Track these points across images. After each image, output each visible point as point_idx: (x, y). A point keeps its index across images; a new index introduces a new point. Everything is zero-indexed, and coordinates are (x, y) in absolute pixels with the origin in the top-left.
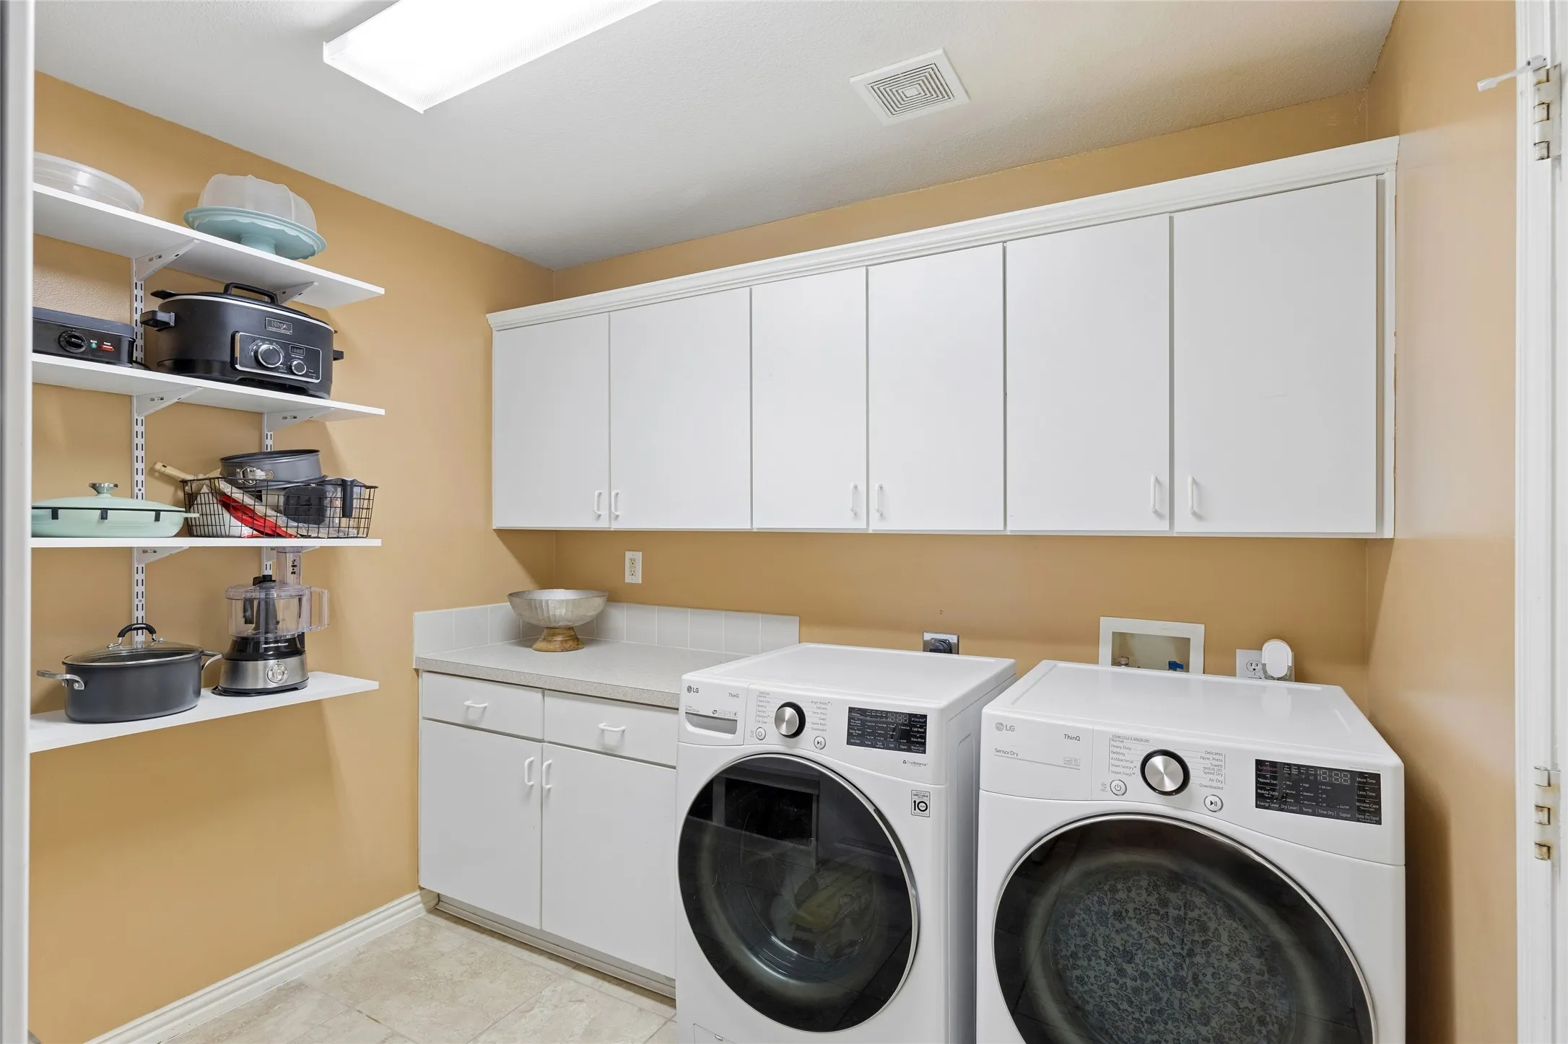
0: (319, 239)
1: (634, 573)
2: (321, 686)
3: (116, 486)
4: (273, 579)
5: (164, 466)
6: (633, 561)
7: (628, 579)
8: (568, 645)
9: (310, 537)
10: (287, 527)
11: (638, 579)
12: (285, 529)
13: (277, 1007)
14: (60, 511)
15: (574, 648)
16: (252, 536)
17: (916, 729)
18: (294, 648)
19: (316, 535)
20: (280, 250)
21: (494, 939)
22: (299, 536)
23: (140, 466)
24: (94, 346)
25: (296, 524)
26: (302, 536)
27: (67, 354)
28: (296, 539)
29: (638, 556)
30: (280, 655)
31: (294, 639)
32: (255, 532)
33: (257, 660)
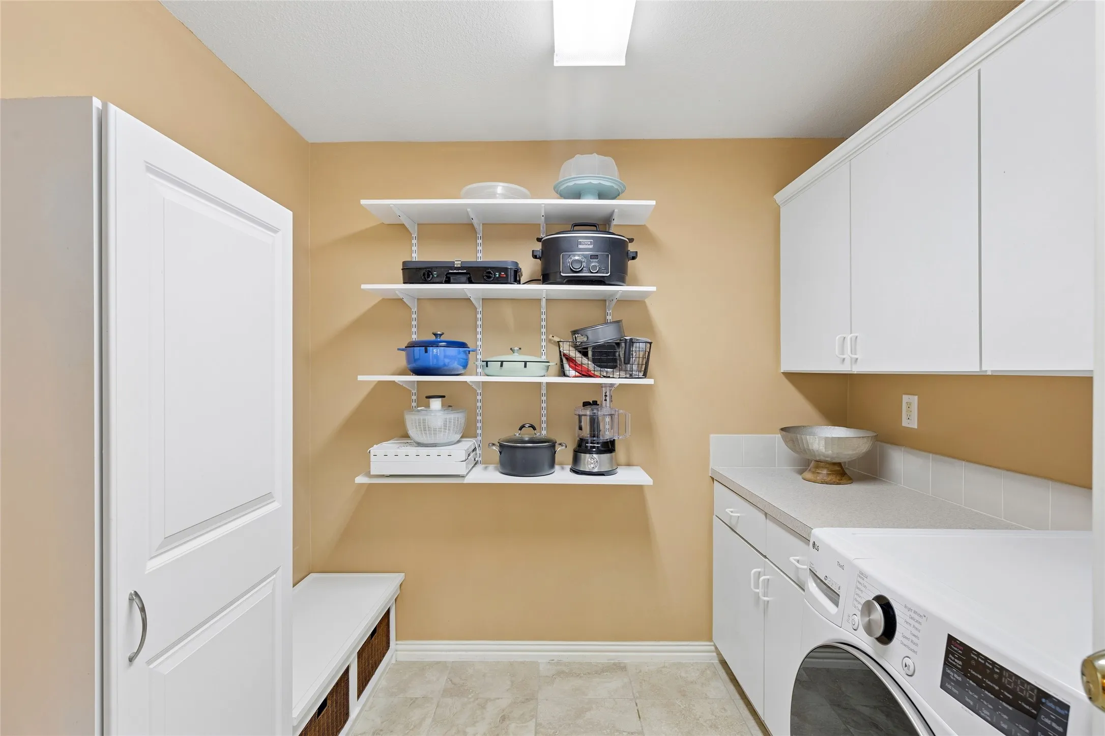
0: (621, 183)
1: (910, 419)
2: (625, 476)
3: (520, 349)
4: (598, 403)
5: (553, 337)
6: (909, 405)
7: (905, 423)
8: (829, 479)
9: (609, 377)
10: (594, 371)
11: (915, 425)
12: (593, 372)
13: (605, 674)
14: (504, 362)
15: (834, 482)
16: (575, 377)
17: (1047, 721)
18: (609, 447)
19: (612, 376)
20: (601, 196)
21: (746, 709)
22: (602, 376)
23: (544, 337)
24: (497, 276)
25: (599, 369)
26: (604, 377)
27: (486, 282)
28: (600, 379)
29: (915, 399)
30: (599, 452)
31: (608, 442)
32: (577, 374)
33: (586, 453)
